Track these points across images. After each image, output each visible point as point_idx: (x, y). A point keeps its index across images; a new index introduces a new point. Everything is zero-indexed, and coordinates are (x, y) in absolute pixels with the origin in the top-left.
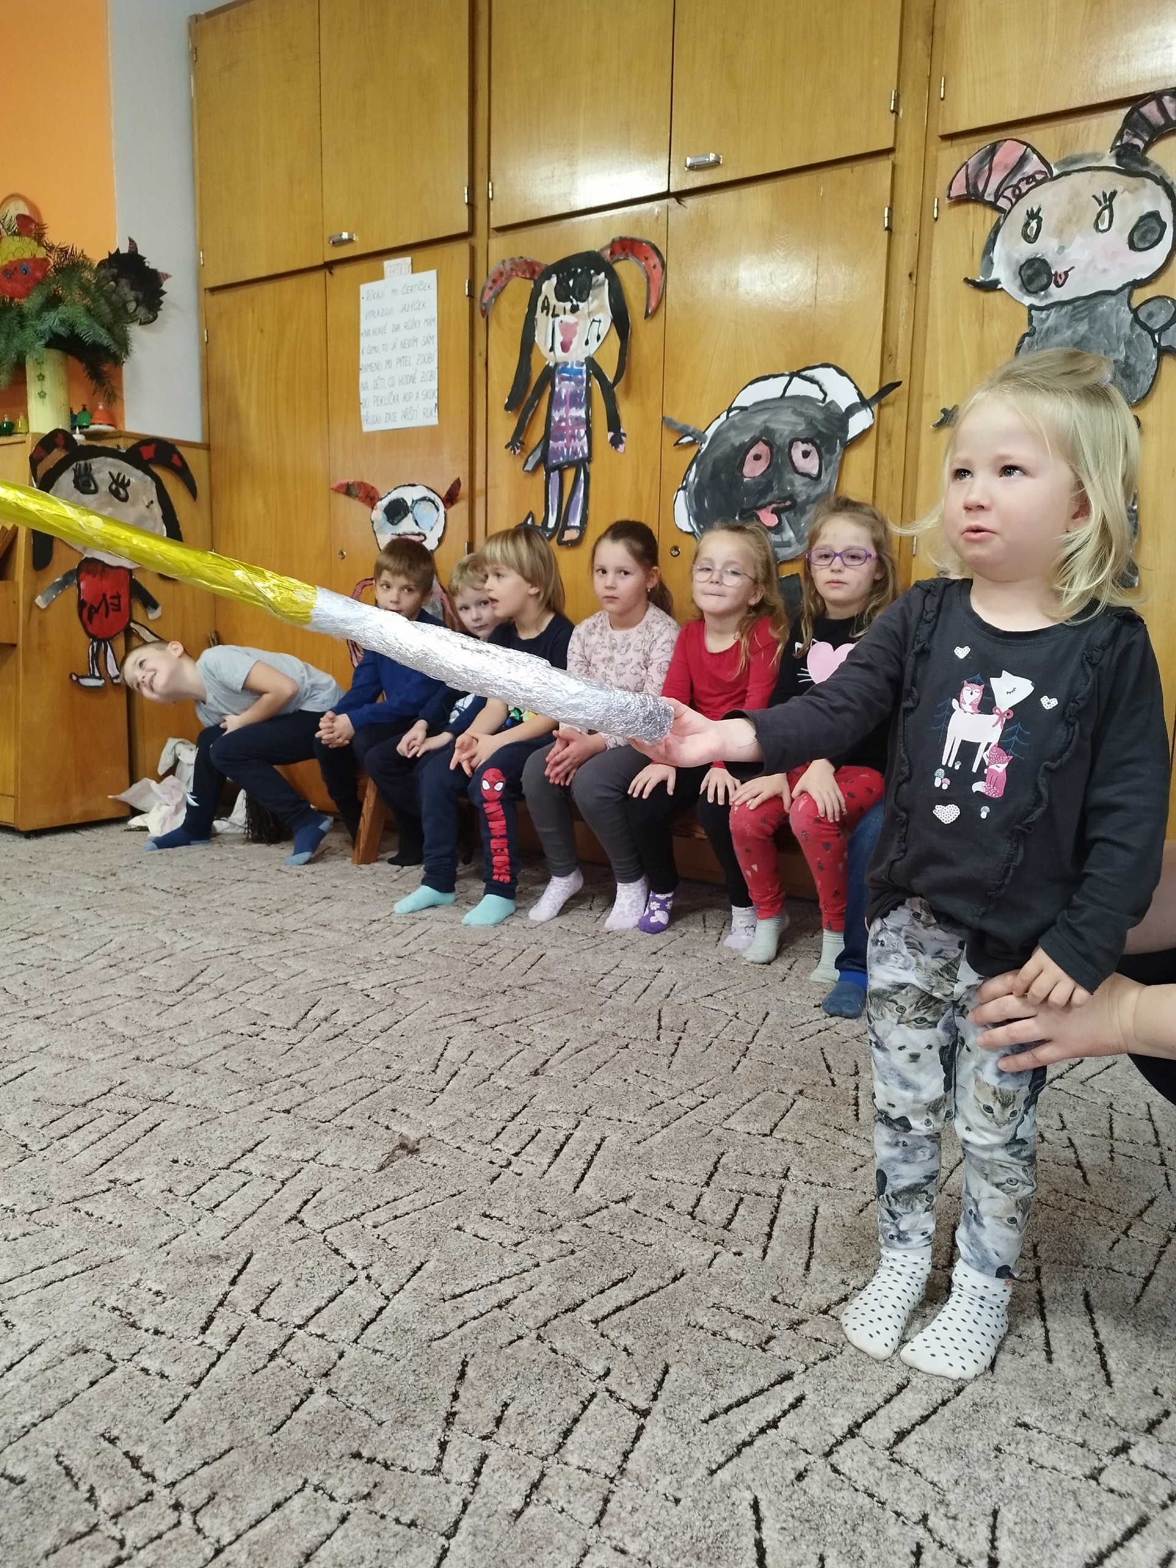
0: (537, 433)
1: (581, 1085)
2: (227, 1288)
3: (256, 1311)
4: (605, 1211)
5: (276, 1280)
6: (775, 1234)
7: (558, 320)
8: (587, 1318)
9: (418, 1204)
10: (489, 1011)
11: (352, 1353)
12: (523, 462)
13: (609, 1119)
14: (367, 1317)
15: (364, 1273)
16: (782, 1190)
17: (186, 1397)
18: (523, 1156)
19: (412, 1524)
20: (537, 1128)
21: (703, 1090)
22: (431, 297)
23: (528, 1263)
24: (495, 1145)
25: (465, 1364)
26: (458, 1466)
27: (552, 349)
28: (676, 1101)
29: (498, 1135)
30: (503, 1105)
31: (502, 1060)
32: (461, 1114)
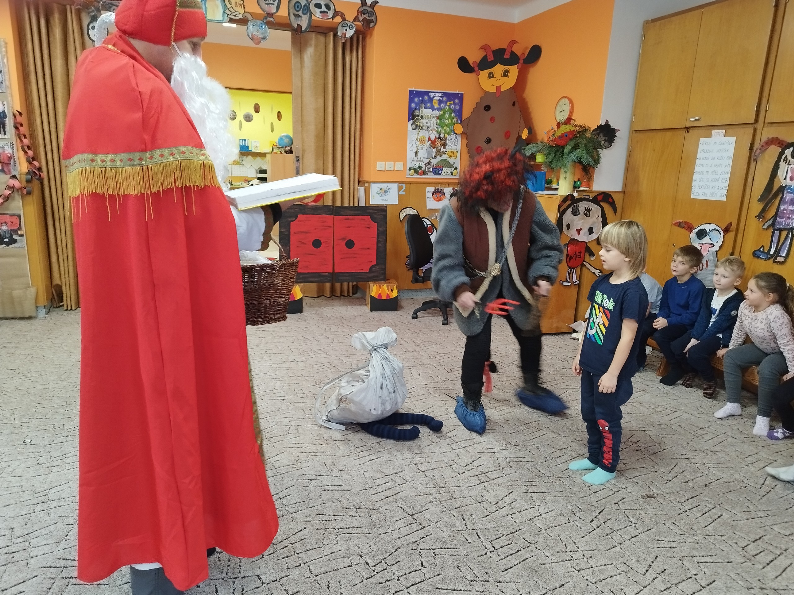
0: (772, 213)
1: (721, 495)
2: (597, 514)
3: (604, 523)
4: (713, 537)
5: (610, 517)
6: (771, 564)
7: (790, 167)
8: (696, 560)
9: (653, 513)
10: (695, 457)
11: (627, 542)
12: (763, 224)
13: (727, 510)
14: (633, 535)
15: (634, 525)
16: (782, 554)
17: (586, 535)
18: (691, 511)
19: (636, 582)
20: (699, 504)
21: (769, 513)
22: (732, 148)
23: (683, 541)
24: (683, 504)
25: (657, 557)
26: (650, 575)
27: (785, 179)
28: (756, 513)
29: (685, 501)
30: (690, 493)
31: (694, 477)
32: (674, 491)
